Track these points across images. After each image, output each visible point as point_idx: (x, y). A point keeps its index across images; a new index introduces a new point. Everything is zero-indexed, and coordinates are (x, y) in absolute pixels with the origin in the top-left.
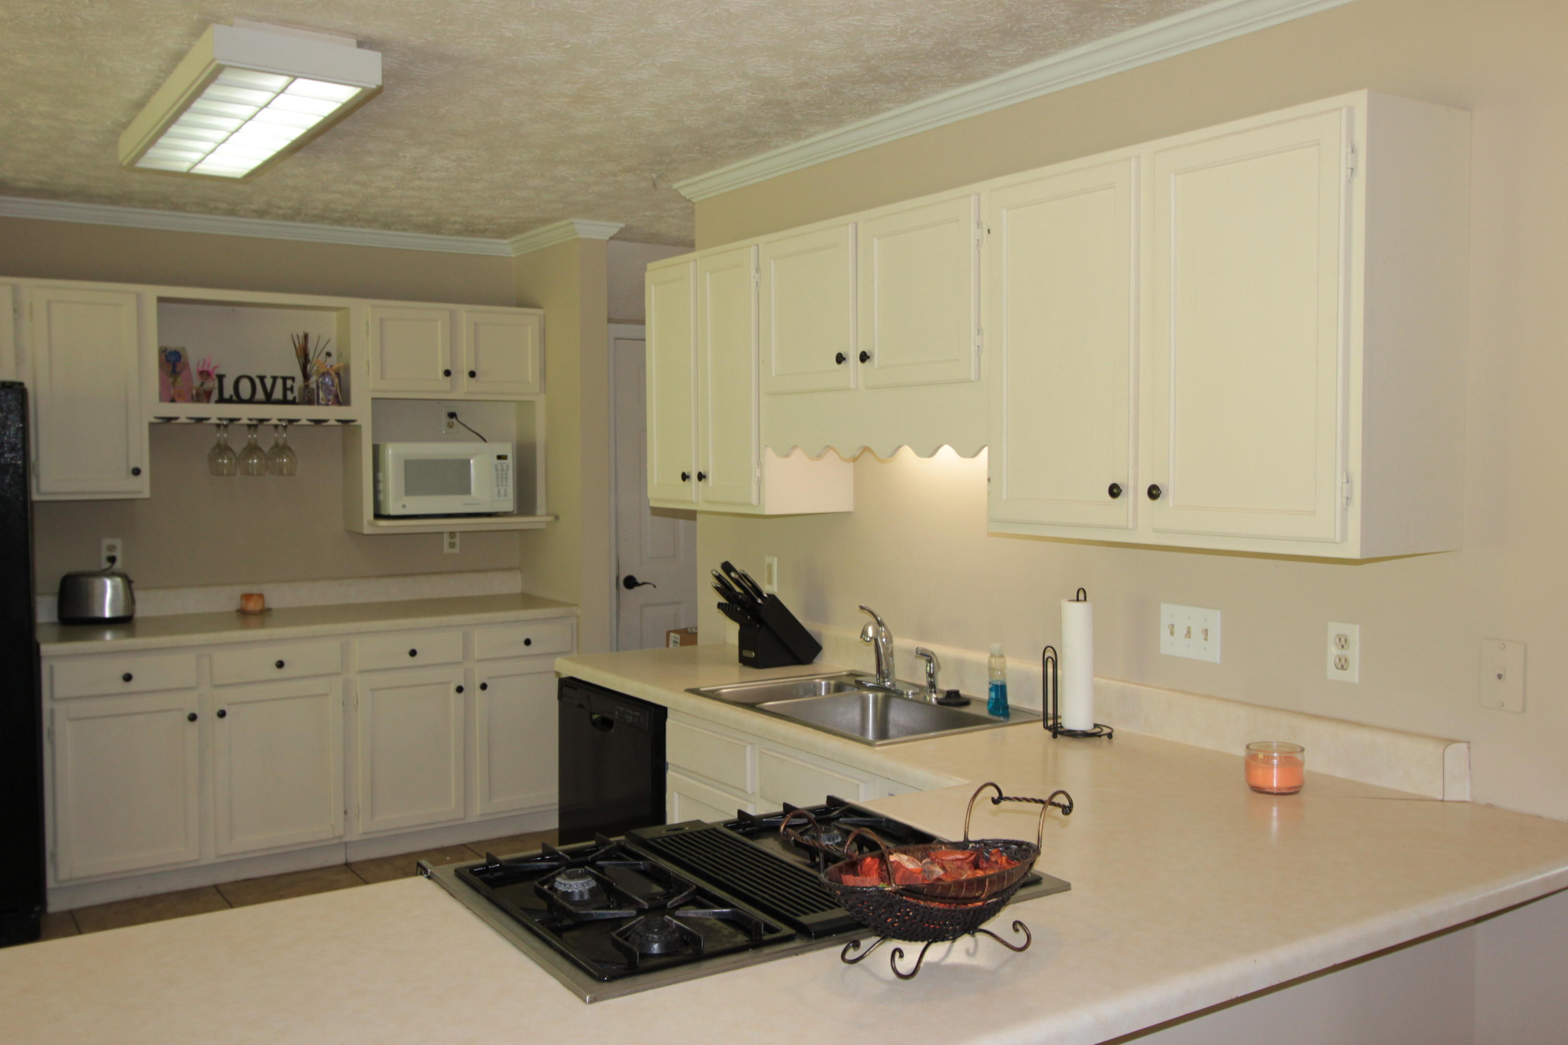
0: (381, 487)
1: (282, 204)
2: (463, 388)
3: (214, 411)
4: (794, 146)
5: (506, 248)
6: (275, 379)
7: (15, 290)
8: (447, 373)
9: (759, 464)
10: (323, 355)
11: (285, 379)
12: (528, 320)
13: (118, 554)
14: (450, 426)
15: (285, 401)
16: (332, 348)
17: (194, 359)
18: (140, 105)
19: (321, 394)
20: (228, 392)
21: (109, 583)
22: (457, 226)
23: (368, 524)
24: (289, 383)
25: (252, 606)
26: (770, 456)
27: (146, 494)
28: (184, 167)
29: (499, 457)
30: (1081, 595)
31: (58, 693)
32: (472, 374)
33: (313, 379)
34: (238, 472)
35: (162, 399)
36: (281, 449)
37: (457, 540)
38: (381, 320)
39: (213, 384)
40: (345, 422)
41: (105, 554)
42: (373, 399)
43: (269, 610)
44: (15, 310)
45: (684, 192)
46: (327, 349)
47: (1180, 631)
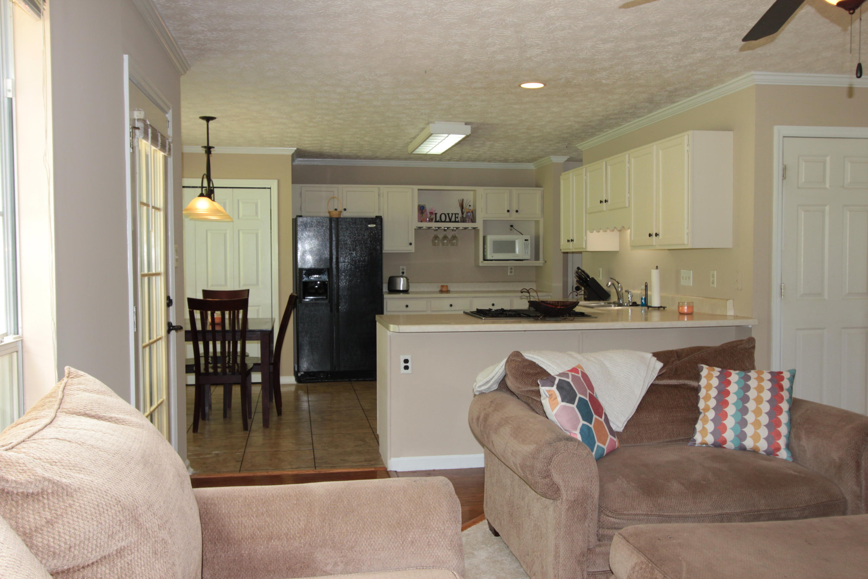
0: (485, 250)
1: (455, 157)
2: (514, 216)
3: (434, 225)
4: (592, 139)
5: (531, 166)
6: (452, 214)
7: (379, 188)
8: (508, 211)
9: (586, 235)
10: (468, 206)
11: (455, 214)
12: (537, 193)
13: (405, 271)
14: (511, 230)
15: (455, 222)
16: (471, 204)
17: (428, 208)
18: (414, 138)
19: (467, 219)
20: (438, 219)
21: (402, 279)
22: (512, 160)
23: (482, 263)
24: (457, 215)
25: (444, 289)
26: (588, 232)
27: (413, 251)
28: (425, 153)
29: (526, 240)
30: (657, 268)
31: (388, 310)
32: (517, 211)
33: (465, 214)
34: (441, 244)
35: (419, 221)
36: (454, 237)
37: (513, 270)
38: (486, 194)
39: (434, 216)
40: (474, 228)
41: (401, 271)
42: (484, 220)
43: (449, 291)
44: (379, 195)
45: (579, 148)
46: (470, 204)
47: (684, 277)
